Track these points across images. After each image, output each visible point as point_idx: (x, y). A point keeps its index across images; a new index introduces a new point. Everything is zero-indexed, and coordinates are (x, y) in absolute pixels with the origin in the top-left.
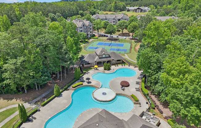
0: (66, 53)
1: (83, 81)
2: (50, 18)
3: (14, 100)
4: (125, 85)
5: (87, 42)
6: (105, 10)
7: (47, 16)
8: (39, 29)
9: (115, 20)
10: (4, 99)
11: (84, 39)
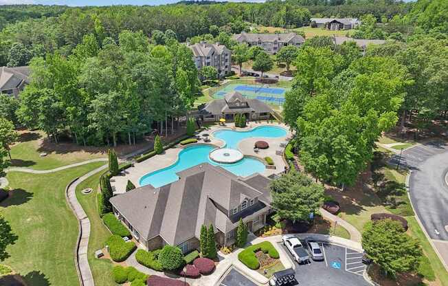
0: (175, 93)
1: (199, 139)
2: (155, 39)
3: (100, 154)
4: (262, 146)
5: (217, 83)
6: (267, 24)
7: (149, 34)
8: (139, 54)
9: (277, 46)
10: (86, 151)
11: (212, 78)
